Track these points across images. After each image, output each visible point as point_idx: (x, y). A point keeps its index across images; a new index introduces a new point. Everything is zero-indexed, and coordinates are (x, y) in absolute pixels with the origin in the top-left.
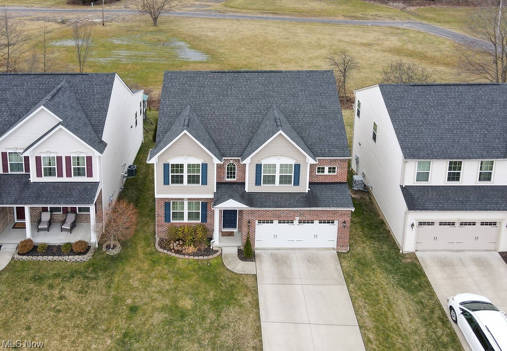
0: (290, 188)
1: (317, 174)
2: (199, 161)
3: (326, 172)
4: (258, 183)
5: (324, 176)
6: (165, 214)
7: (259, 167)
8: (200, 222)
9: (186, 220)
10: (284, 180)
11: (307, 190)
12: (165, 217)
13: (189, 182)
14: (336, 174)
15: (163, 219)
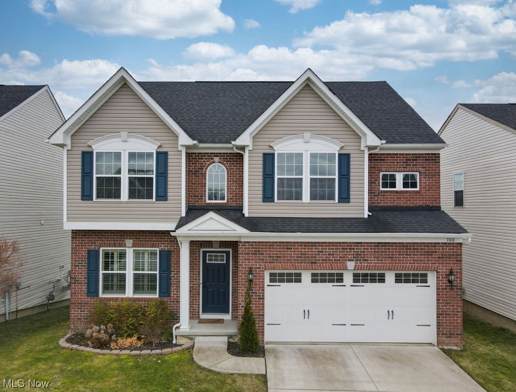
0: (332, 209)
1: (381, 189)
2: (151, 147)
3: (399, 186)
4: (268, 197)
5: (396, 192)
6: (89, 278)
7: (268, 158)
8: (157, 296)
9: (129, 292)
10: (321, 190)
11: (366, 214)
12: (88, 284)
13: (132, 195)
14: (418, 189)
15: (84, 288)
